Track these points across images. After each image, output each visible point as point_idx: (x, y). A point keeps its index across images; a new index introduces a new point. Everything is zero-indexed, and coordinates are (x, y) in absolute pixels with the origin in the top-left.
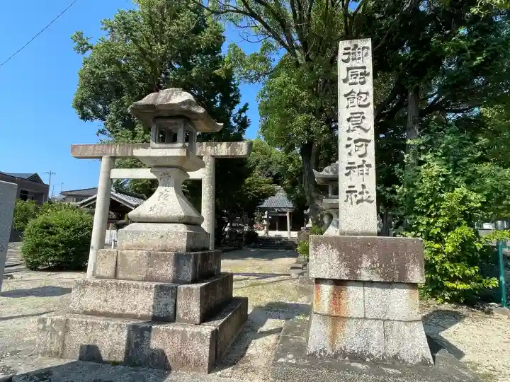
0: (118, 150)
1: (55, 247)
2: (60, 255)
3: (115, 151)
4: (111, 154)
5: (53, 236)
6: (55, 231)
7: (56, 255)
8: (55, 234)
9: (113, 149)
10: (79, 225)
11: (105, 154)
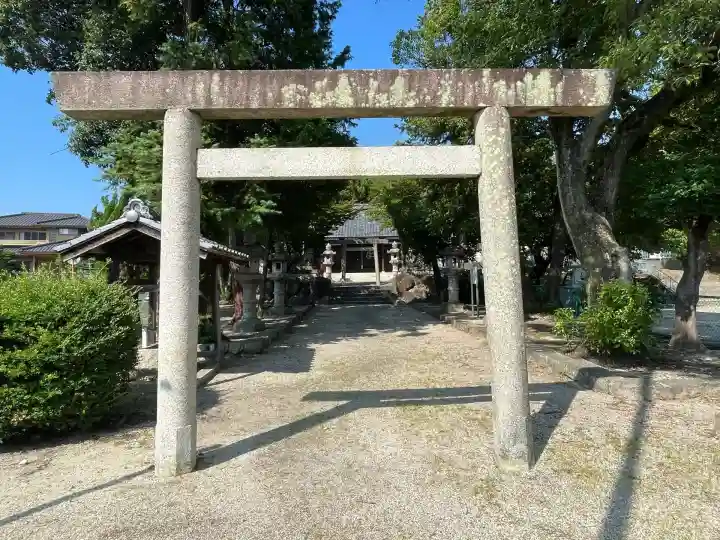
0: (215, 88)
1: (31, 382)
2: (50, 402)
3: (208, 90)
4: (195, 101)
5: (18, 353)
6: (21, 337)
7: (36, 403)
8: (22, 345)
9: (200, 87)
10: (93, 312)
11: (174, 103)
